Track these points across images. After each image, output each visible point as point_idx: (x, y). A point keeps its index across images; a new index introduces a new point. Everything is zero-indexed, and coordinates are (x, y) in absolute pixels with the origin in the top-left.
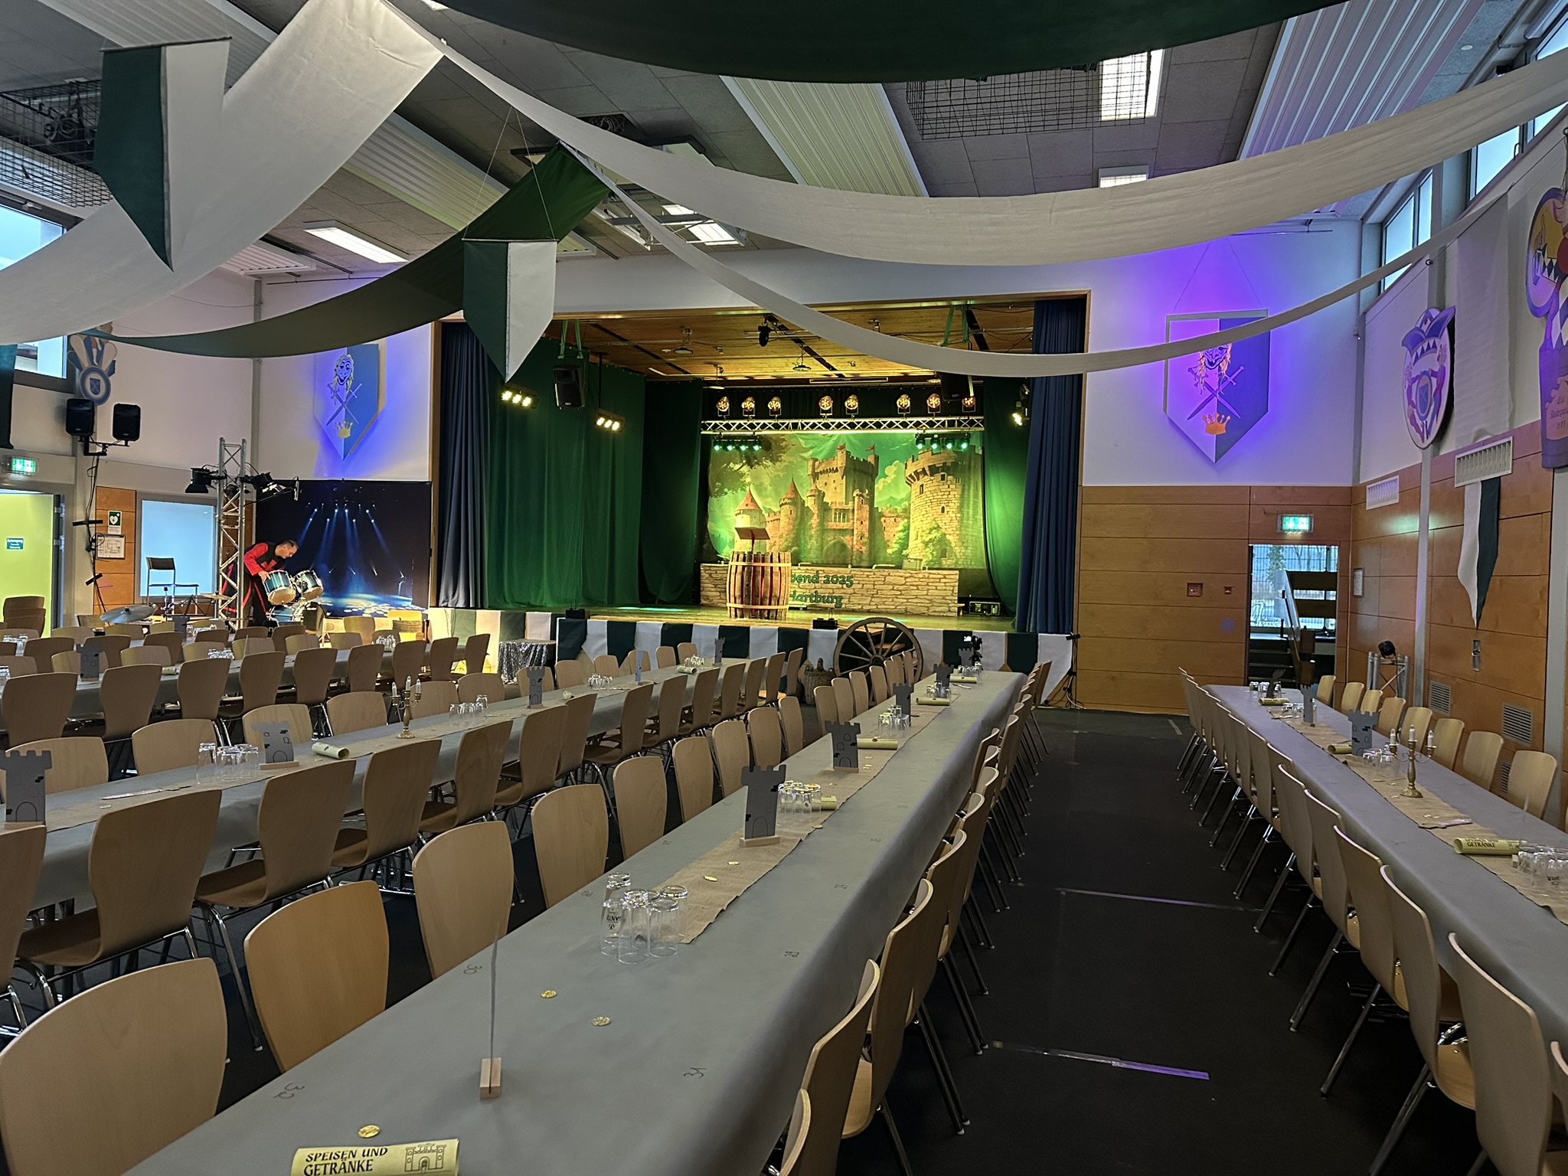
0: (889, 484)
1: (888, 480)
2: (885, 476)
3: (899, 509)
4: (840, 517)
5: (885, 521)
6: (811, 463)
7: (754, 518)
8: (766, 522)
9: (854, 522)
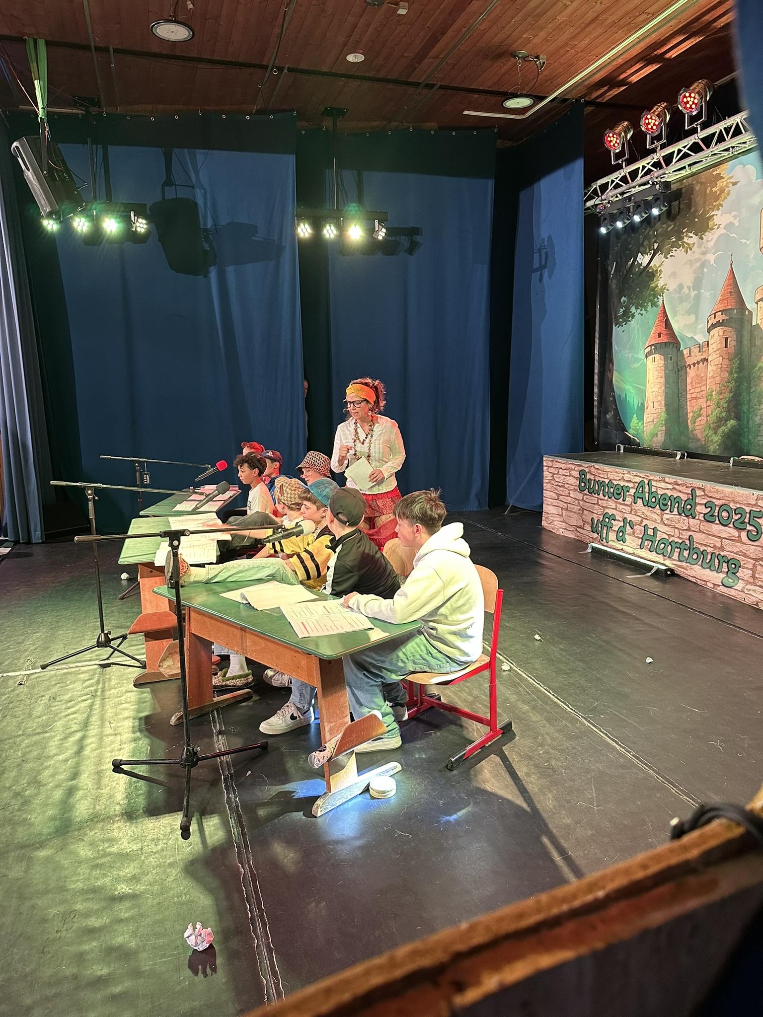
7: (669, 361)
8: (686, 368)
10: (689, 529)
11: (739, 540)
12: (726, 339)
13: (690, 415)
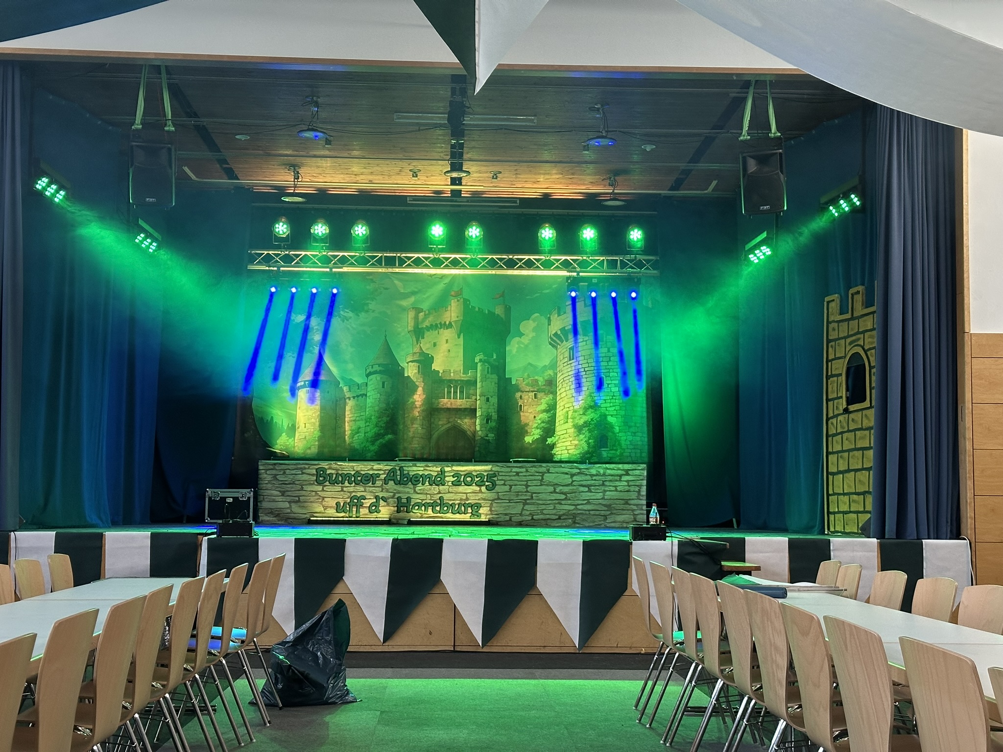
0: (527, 346)
1: (525, 340)
2: (521, 335)
3: (541, 381)
4: (455, 392)
5: (521, 397)
6: (411, 314)
7: (327, 394)
8: (345, 399)
9: (476, 399)
10: (439, 493)
11: (480, 491)
12: (383, 383)
13: (348, 433)
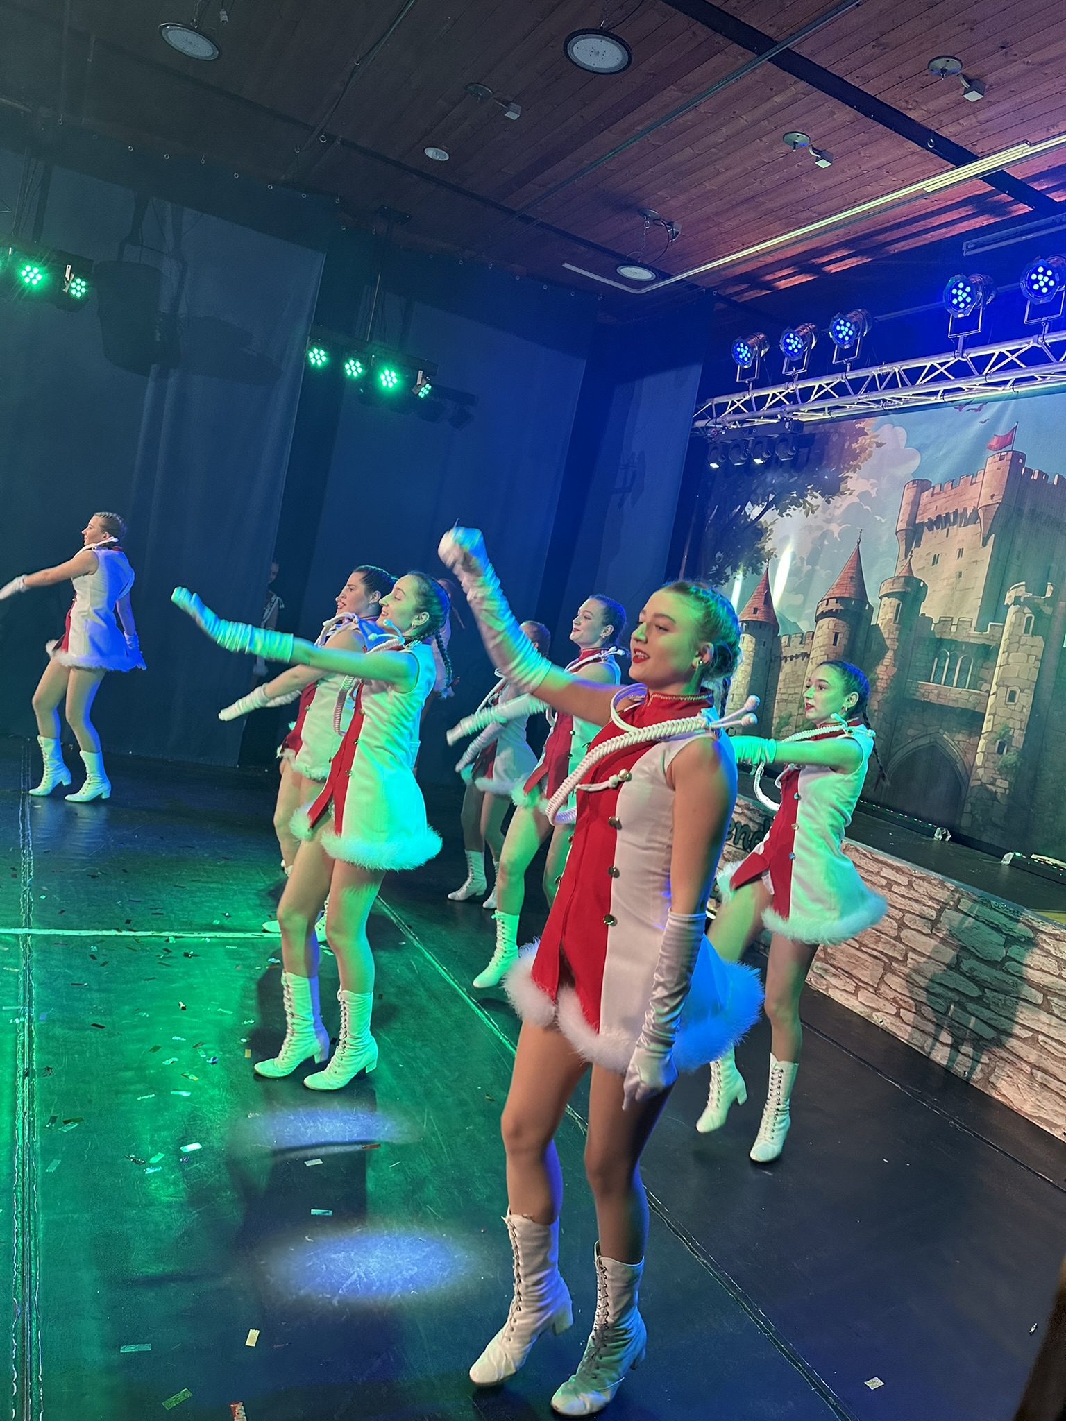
6: (909, 495)
7: (762, 646)
8: (781, 660)
9: (988, 692)
12: (837, 635)
13: (775, 721)
